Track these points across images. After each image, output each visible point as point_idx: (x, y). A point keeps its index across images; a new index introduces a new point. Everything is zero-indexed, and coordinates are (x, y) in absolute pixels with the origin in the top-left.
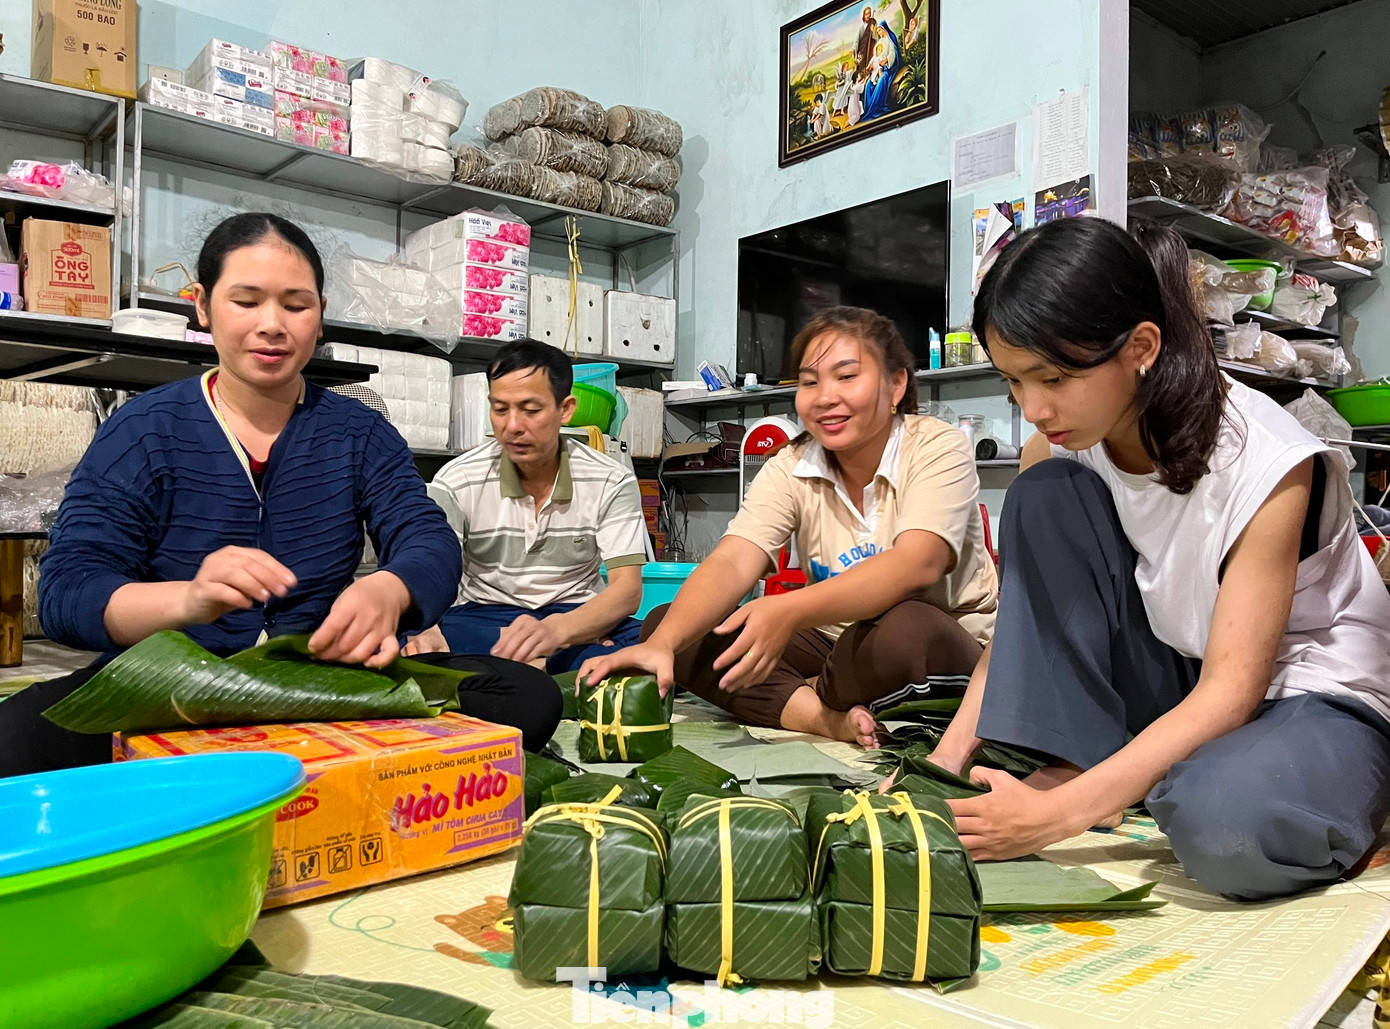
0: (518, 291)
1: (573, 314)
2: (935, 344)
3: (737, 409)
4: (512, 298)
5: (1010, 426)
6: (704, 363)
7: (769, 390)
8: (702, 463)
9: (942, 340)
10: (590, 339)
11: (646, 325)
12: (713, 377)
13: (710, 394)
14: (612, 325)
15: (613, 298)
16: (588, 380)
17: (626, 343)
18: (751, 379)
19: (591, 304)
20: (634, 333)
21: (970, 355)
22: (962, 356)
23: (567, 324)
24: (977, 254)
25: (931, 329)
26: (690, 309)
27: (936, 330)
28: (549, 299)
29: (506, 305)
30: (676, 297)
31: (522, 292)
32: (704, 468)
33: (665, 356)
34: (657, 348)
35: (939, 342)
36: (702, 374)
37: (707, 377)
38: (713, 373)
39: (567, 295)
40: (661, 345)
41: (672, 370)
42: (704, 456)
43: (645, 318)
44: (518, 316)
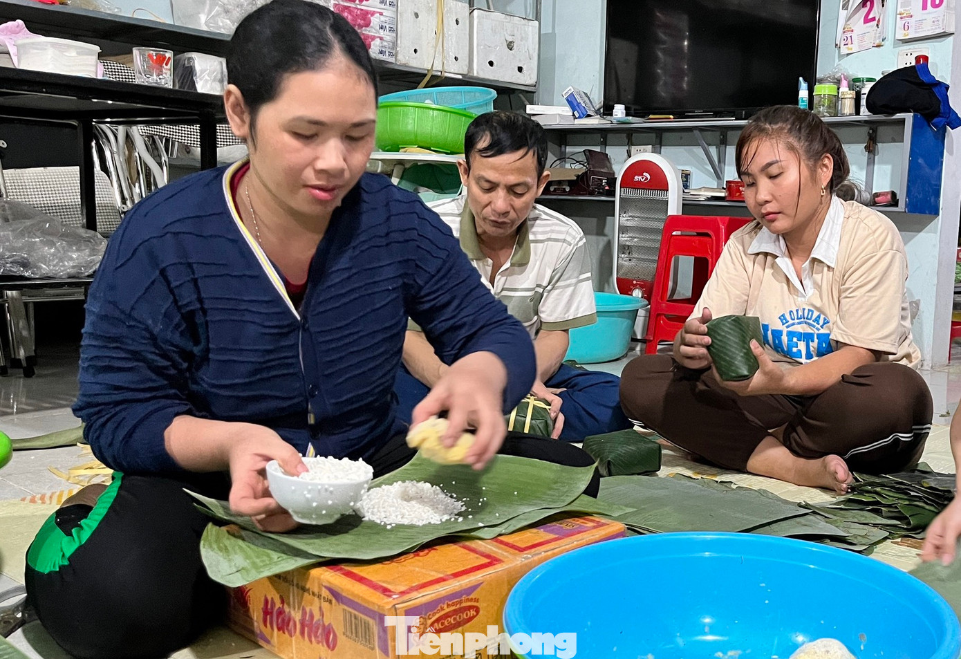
0: (387, 7)
1: (440, 33)
2: (803, 93)
3: (599, 135)
4: (381, 14)
5: (865, 172)
6: (570, 89)
7: (637, 123)
8: (568, 189)
9: (811, 90)
10: (456, 59)
11: (510, 46)
12: (578, 104)
13: (577, 121)
14: (478, 45)
15: (478, 17)
16: (468, 108)
17: (491, 63)
18: (619, 110)
19: (457, 22)
20: (499, 53)
21: (836, 107)
22: (829, 107)
23: (433, 42)
24: (843, 7)
25: (801, 79)
26: (550, 31)
27: (805, 80)
28: (417, 15)
29: (375, 20)
30: (538, 18)
31: (391, 8)
32: (569, 194)
33: (528, 78)
34: (520, 69)
35: (807, 92)
36: (567, 100)
37: (572, 102)
38: (579, 100)
39: (435, 12)
40: (524, 68)
41: (535, 92)
42: (570, 183)
43: (510, 39)
44: (388, 33)
